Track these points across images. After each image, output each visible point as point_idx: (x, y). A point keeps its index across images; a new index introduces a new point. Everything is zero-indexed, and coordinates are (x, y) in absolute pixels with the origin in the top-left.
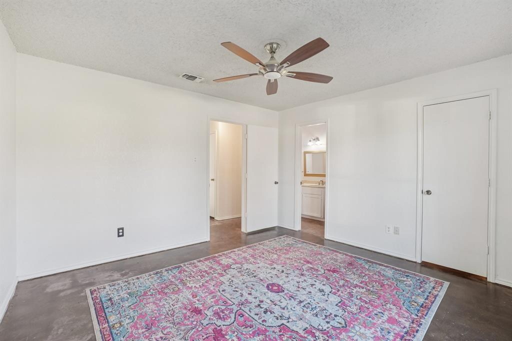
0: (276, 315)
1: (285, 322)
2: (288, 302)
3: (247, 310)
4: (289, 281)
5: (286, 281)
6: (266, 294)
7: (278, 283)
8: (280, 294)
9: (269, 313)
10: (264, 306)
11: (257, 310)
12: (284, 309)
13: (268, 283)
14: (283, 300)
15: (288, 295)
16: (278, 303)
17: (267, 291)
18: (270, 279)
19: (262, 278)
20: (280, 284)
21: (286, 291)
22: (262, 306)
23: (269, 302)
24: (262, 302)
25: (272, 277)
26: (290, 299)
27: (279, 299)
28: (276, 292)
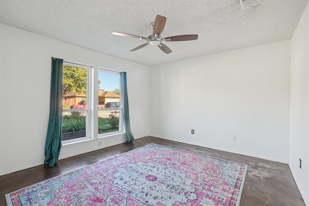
0: (149, 166)
1: (145, 164)
2: (143, 172)
3: (163, 166)
4: (142, 184)
5: (144, 184)
6: (156, 174)
7: (150, 182)
8: (148, 175)
9: (153, 166)
10: (155, 169)
11: (158, 167)
12: (146, 168)
13: (157, 181)
14: (146, 172)
15: (143, 174)
16: (149, 170)
17: (156, 176)
18: (156, 185)
19: (163, 184)
20: (148, 182)
21: (144, 177)
22: (157, 169)
23: (154, 171)
24: (157, 170)
25: (155, 187)
26: (142, 173)
27: (149, 173)
28: (150, 176)
